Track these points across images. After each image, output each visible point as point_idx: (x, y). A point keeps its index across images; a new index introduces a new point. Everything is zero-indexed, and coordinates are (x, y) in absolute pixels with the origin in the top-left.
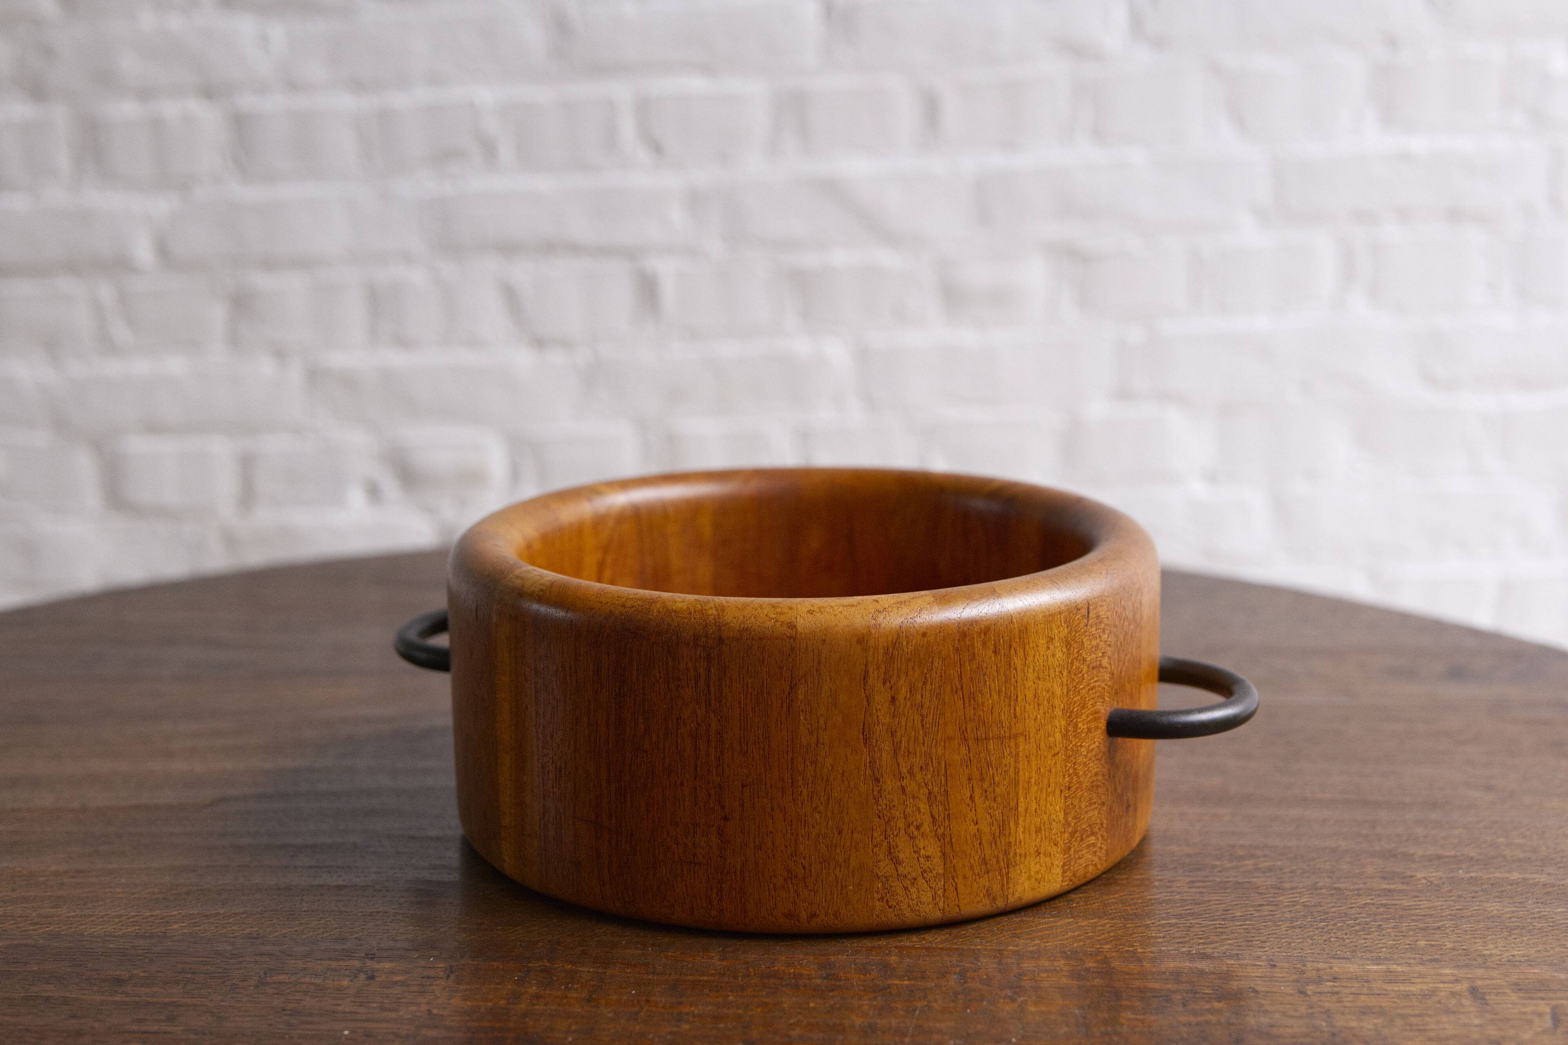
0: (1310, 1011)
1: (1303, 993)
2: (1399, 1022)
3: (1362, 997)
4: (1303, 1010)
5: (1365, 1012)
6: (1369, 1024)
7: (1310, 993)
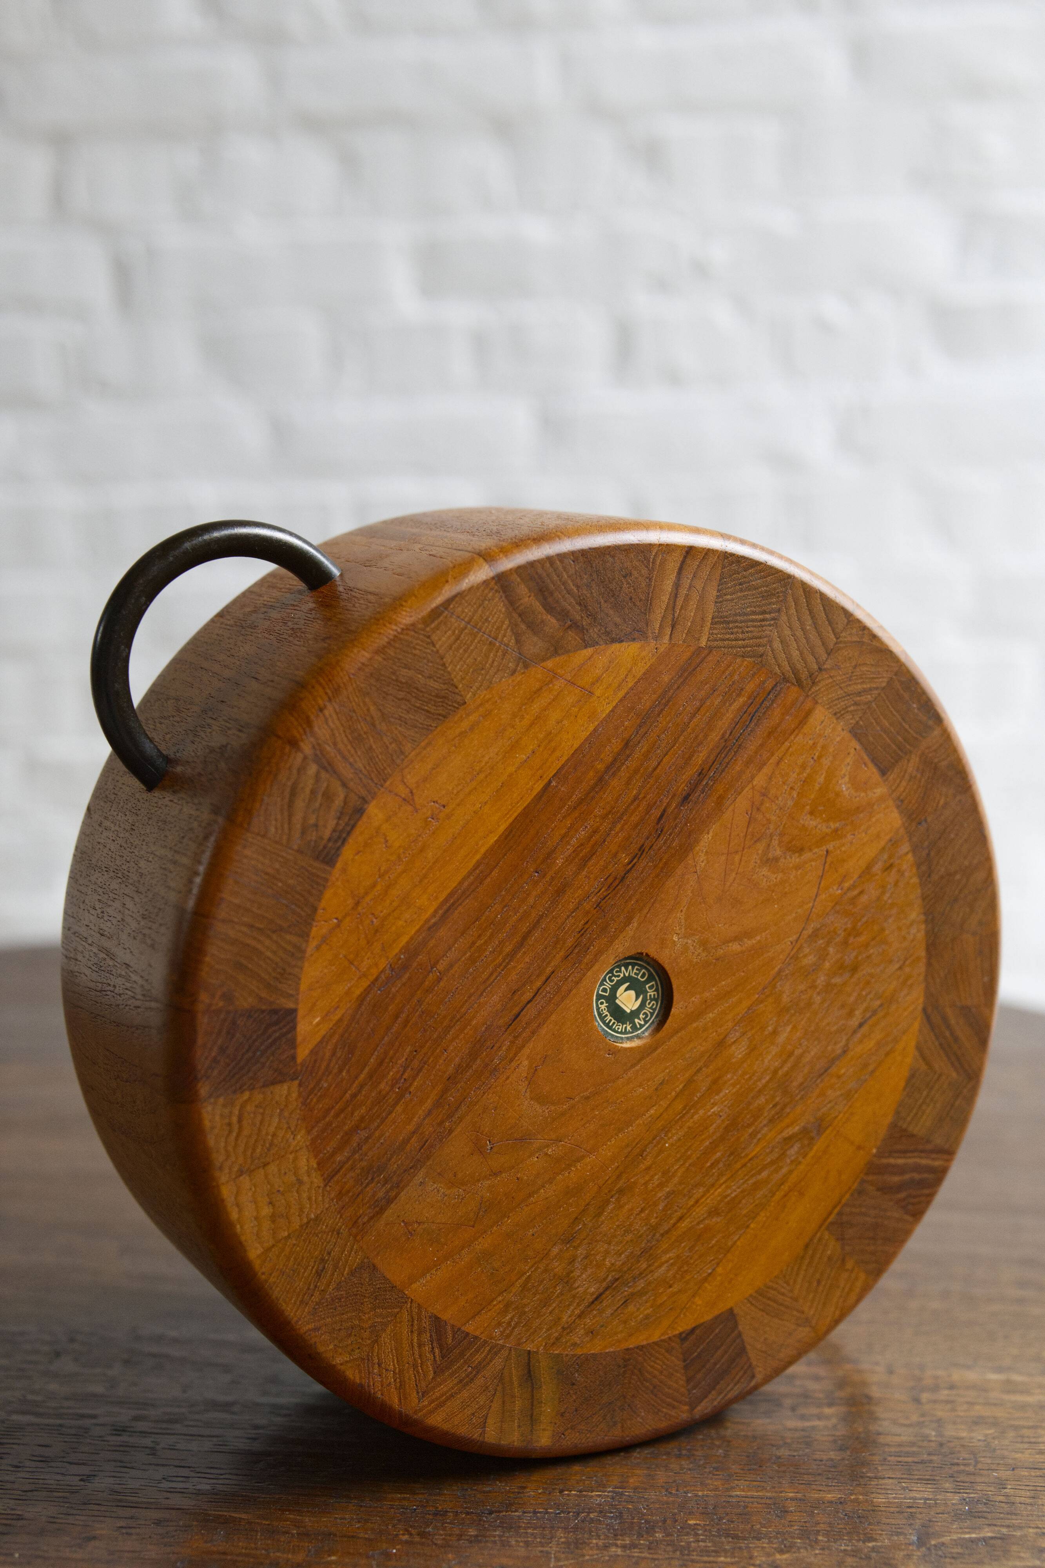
0: (922, 1419)
1: (917, 1401)
2: (1011, 1434)
3: (977, 1407)
4: (915, 1418)
5: (978, 1421)
6: (979, 1434)
7: (924, 1400)
